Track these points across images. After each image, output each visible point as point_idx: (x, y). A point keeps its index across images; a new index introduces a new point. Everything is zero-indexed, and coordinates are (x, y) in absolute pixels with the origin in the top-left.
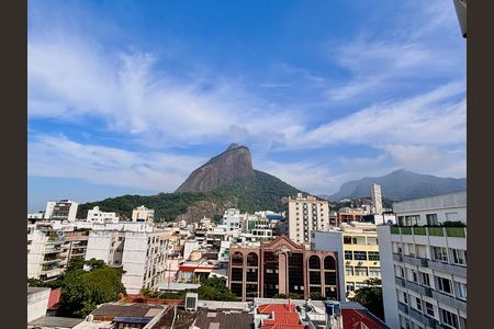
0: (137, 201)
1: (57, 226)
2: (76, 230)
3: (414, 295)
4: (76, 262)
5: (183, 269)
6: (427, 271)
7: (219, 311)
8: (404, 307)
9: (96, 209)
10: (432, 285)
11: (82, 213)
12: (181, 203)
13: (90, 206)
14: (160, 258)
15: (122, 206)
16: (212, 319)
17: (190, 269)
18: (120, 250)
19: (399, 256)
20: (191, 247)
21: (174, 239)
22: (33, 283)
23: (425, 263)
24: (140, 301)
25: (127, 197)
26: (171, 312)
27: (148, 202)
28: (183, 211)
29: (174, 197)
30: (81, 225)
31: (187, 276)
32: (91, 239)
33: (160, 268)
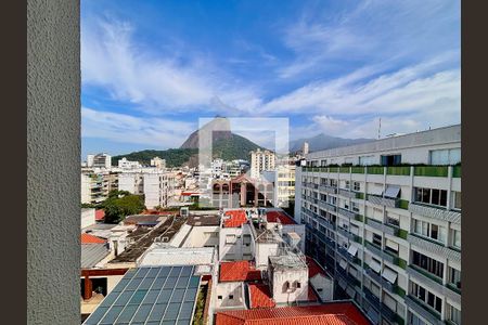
0: (154, 154)
1: (97, 171)
2: (111, 173)
3: (309, 203)
4: (114, 193)
5: (184, 194)
6: (317, 191)
7: (202, 216)
8: (304, 209)
9: (124, 160)
10: (319, 198)
11: (115, 162)
12: (185, 155)
13: (120, 158)
14: (170, 188)
15: (144, 157)
16: (197, 220)
17: (188, 194)
18: (142, 185)
19: (305, 184)
20: (190, 182)
21: (179, 177)
22: (86, 206)
23: (316, 187)
24: (155, 213)
25: (147, 151)
26: (172, 218)
27: (161, 155)
28: (186, 160)
29: (180, 152)
30: (114, 170)
31: (187, 198)
32: (121, 178)
33: (169, 194)
